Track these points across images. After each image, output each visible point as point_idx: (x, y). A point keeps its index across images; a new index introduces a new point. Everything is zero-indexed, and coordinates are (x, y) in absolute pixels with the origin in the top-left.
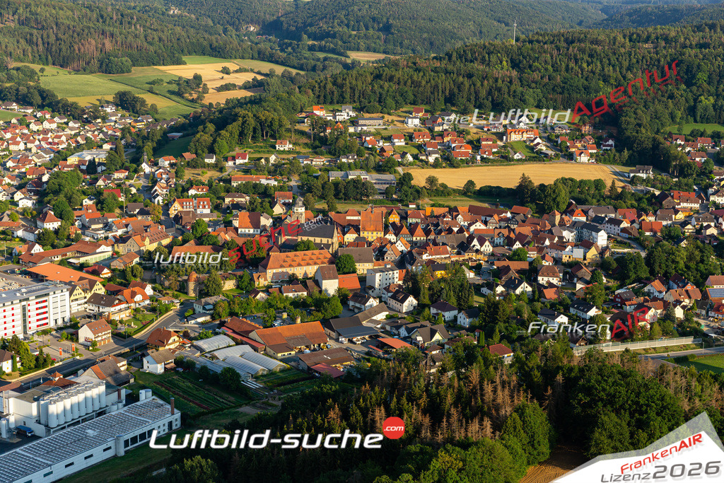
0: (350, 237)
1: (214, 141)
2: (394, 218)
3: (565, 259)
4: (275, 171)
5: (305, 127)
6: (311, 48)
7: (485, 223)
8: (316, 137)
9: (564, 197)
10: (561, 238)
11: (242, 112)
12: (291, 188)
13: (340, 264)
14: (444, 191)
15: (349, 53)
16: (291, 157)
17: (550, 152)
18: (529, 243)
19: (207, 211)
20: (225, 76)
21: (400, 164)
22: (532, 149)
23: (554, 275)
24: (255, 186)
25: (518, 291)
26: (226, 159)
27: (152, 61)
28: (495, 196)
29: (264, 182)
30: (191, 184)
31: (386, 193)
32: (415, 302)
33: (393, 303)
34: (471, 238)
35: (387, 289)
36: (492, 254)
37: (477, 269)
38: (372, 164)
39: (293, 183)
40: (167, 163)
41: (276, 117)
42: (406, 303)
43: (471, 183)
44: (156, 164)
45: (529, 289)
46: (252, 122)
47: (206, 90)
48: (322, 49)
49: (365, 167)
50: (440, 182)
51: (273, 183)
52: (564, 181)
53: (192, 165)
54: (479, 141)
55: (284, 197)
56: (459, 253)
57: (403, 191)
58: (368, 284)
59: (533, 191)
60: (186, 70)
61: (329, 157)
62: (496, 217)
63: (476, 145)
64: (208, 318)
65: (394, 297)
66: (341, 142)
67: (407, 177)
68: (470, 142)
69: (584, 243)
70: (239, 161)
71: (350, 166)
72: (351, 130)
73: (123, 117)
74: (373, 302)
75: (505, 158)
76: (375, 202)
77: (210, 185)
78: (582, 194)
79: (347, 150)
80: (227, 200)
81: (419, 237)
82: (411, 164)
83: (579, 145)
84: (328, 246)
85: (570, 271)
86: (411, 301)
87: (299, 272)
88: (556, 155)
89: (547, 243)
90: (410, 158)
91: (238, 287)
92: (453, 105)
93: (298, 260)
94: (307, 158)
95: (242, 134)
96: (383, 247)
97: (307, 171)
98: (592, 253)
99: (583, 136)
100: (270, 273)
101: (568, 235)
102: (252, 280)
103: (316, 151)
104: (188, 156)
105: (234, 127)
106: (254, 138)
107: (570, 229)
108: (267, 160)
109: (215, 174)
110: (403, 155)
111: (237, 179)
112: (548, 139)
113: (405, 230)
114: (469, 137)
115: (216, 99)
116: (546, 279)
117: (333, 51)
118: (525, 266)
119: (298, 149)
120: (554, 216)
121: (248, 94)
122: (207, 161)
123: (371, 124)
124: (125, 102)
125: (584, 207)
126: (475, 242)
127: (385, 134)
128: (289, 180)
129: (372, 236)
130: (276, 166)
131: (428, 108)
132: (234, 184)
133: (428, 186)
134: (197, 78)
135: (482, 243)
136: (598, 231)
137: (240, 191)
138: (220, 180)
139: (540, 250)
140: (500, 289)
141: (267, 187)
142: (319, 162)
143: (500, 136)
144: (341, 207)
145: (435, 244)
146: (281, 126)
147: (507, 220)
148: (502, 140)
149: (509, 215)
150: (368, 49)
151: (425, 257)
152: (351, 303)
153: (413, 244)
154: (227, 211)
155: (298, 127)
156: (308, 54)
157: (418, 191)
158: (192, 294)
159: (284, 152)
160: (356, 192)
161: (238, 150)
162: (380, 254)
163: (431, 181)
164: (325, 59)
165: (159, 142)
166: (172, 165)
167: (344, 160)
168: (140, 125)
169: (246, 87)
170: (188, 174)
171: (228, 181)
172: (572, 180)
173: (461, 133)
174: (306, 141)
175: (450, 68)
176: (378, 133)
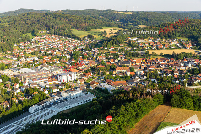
0: (134, 64)
1: (107, 44)
2: (144, 61)
3: (181, 69)
4: (120, 51)
5: (126, 42)
6: (130, 25)
7: (164, 62)
8: (129, 44)
9: (182, 56)
10: (180, 65)
11: (113, 38)
12: (122, 54)
13: (131, 70)
14: (156, 55)
15: (139, 25)
16: (123, 48)
17: (181, 47)
18: (173, 66)
19: (105, 59)
20: (111, 31)
21: (146, 49)
22: (177, 46)
23: (177, 73)
24: (115, 54)
25: (169, 76)
26: (109, 48)
27: (95, 28)
28: (167, 56)
29: (117, 53)
30: (102, 53)
31: (143, 55)
32: (146, 77)
33: (141, 78)
34: (160, 65)
35: (140, 75)
36: (165, 68)
37: (161, 71)
38: (140, 49)
39: (123, 53)
40: (97, 49)
41: (120, 39)
42: (144, 78)
43: (162, 53)
44: (95, 49)
45: (171, 75)
46: (115, 40)
47: (107, 34)
48: (133, 25)
49: (139, 50)
50: (155, 53)
51: (119, 53)
52: (183, 53)
53: (102, 49)
54: (165, 44)
55: (121, 56)
56: (157, 68)
57: (147, 55)
58: (137, 74)
59: (175, 55)
60: (102, 30)
61: (131, 48)
62: (166, 60)
63: (164, 45)
64: (103, 80)
65: (142, 76)
66: (134, 45)
67: (148, 52)
68: (163, 45)
69: (185, 66)
70: (112, 49)
71: (135, 50)
72: (136, 42)
73: (89, 40)
74: (137, 77)
75: (170, 48)
76: (140, 57)
77: (106, 54)
78: (187, 56)
79: (135, 46)
80: (109, 57)
81: (149, 64)
82: (149, 49)
83: (188, 45)
84: (129, 66)
85: (181, 72)
86: (145, 77)
87: (122, 71)
88: (182, 47)
89: (177, 66)
90: (149, 48)
91: (110, 74)
92: (160, 37)
93: (122, 68)
94: (126, 48)
95: (113, 43)
96: (141, 66)
97: (126, 51)
98: (187, 68)
99: (189, 43)
100: (116, 71)
101: (182, 64)
102: (113, 72)
103: (129, 47)
104: (102, 48)
105: (111, 42)
106: (115, 44)
107: (183, 63)
108: (118, 48)
109: (107, 51)
110: (148, 47)
111: (111, 52)
112: (181, 44)
113: (146, 63)
114: (163, 44)
115: (108, 36)
116: (175, 73)
117: (135, 25)
118: (171, 70)
119: (125, 46)
120: (179, 60)
121: (115, 35)
122: (105, 49)
123: (141, 41)
124: (90, 37)
125: (187, 59)
126: (161, 65)
127: (144, 43)
128: (122, 53)
129: (138, 64)
130: (120, 50)
131: (154, 37)
132: (111, 53)
133: (152, 54)
134: (105, 31)
135: (162, 65)
136: (189, 63)
137: (112, 55)
138: (108, 53)
139: (175, 67)
140: (165, 75)
141: (117, 54)
142: (129, 49)
143: (170, 43)
144: (133, 58)
145: (152, 66)
146: (121, 41)
147: (169, 61)
148: (170, 44)
149: (169, 60)
150: (143, 25)
151: (149, 68)
152: (133, 77)
153: (147, 66)
154: (109, 59)
155: (125, 41)
156: (129, 26)
157: (150, 55)
158: (100, 75)
159: (122, 47)
160: (136, 55)
161: (112, 46)
162: (140, 68)
163: (153, 53)
164: (133, 27)
165: (96, 45)
166: (98, 50)
167: (135, 48)
168: (92, 41)
169: (115, 33)
170: (101, 51)
171: (109, 53)
172: (185, 53)
173: (161, 43)
174: (127, 44)
175: (159, 28)
176: (142, 43)
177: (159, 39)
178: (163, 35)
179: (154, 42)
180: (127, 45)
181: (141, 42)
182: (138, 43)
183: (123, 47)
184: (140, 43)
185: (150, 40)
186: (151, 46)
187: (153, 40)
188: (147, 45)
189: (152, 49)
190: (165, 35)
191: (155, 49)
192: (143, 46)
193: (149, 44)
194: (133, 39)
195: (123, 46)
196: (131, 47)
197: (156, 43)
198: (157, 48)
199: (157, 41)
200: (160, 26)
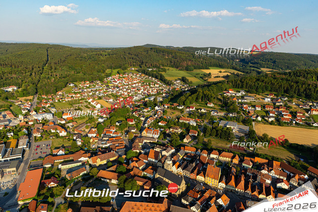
1: (186, 100)
4: (200, 117)
15: (261, 68)
21: (254, 121)
26: (187, 108)
27: (200, 68)
28: (299, 150)
31: (240, 139)
51: (194, 123)
54: (296, 112)
55: (193, 133)
61: (225, 112)
63: (294, 114)
66: (233, 106)
70: (190, 110)
72: (240, 100)
82: (259, 121)
90: (259, 119)
92: (287, 93)
94: (216, 111)
95: (197, 98)
104: (175, 104)
105: (194, 96)
106: (202, 100)
108: (201, 110)
110: (257, 116)
111: (181, 119)
114: (291, 110)
119: (215, 106)
122: (180, 108)
123: (249, 99)
127: (253, 104)
129: (211, 181)
130: (201, 114)
131: (276, 93)
138: (177, 118)
142: (221, 114)
144: (216, 142)
157: (256, 140)
159: (209, 107)
160: (225, 136)
161: (194, 104)
167: (231, 115)
173: (288, 108)
174: (220, 103)
175: (289, 78)
176: (250, 103)
177: (286, 99)
178: (295, 92)
179: (274, 104)
180: (219, 105)
181: (248, 101)
182: (242, 104)
183: (211, 108)
184: (246, 103)
185: (268, 100)
186: (267, 112)
187: (272, 99)
188: (258, 109)
189: (267, 121)
190: (299, 92)
191: (271, 123)
192: (249, 112)
193: (264, 107)
194: (236, 94)
195: (212, 105)
196: (227, 110)
197: (278, 107)
198: (279, 122)
199: (281, 104)
200: (292, 74)
